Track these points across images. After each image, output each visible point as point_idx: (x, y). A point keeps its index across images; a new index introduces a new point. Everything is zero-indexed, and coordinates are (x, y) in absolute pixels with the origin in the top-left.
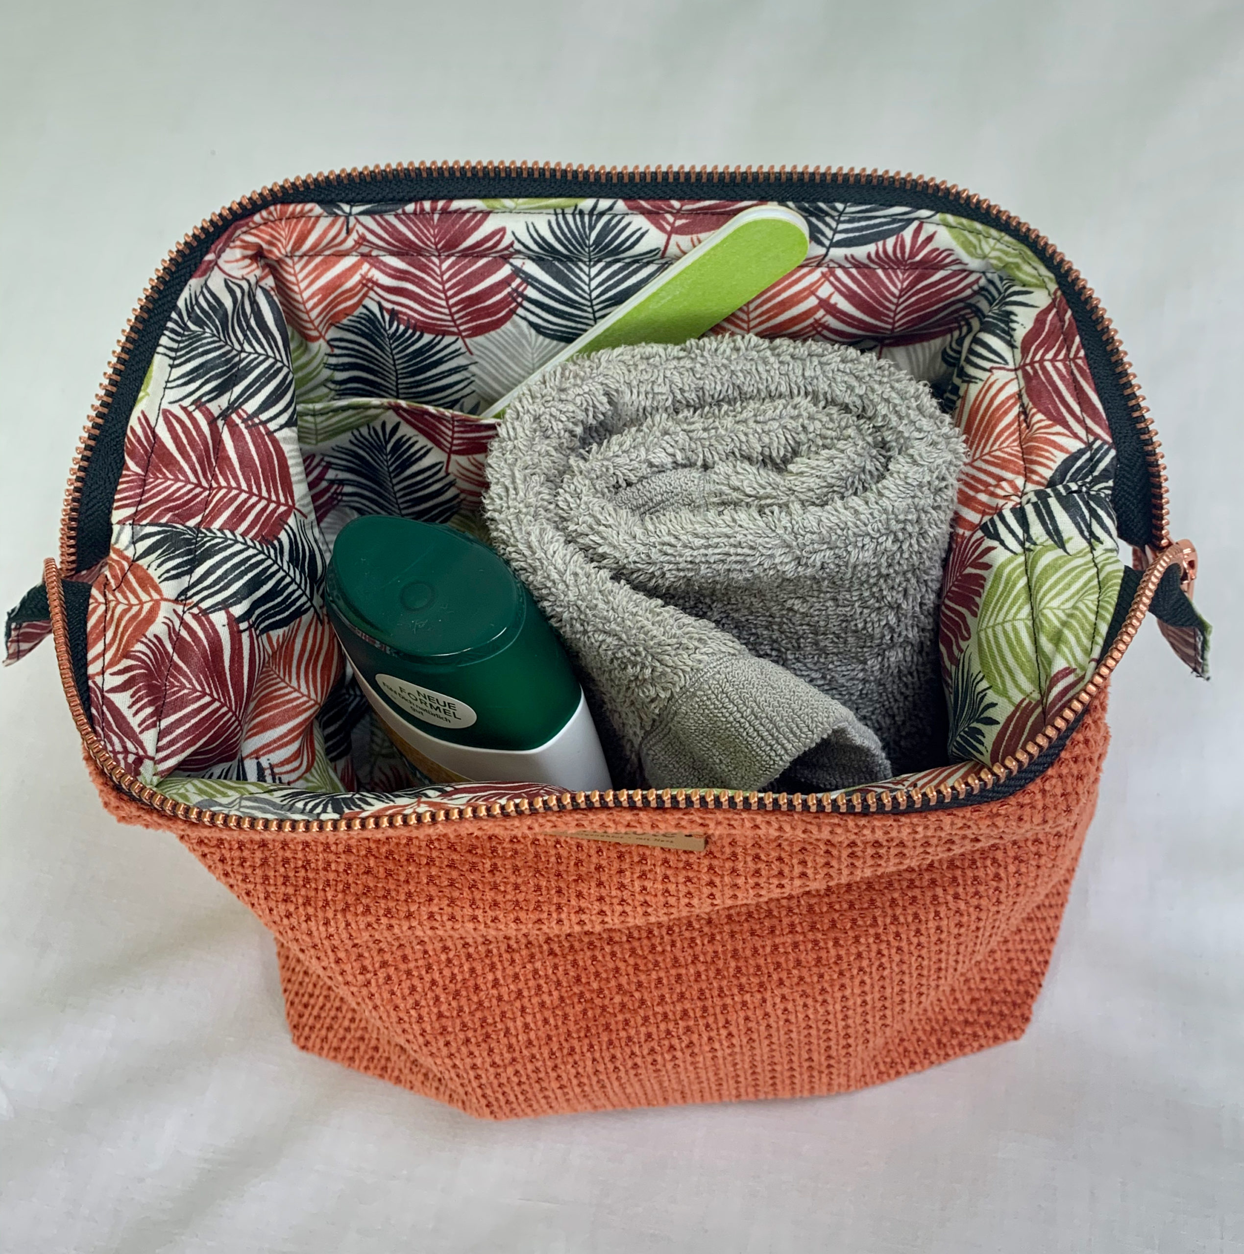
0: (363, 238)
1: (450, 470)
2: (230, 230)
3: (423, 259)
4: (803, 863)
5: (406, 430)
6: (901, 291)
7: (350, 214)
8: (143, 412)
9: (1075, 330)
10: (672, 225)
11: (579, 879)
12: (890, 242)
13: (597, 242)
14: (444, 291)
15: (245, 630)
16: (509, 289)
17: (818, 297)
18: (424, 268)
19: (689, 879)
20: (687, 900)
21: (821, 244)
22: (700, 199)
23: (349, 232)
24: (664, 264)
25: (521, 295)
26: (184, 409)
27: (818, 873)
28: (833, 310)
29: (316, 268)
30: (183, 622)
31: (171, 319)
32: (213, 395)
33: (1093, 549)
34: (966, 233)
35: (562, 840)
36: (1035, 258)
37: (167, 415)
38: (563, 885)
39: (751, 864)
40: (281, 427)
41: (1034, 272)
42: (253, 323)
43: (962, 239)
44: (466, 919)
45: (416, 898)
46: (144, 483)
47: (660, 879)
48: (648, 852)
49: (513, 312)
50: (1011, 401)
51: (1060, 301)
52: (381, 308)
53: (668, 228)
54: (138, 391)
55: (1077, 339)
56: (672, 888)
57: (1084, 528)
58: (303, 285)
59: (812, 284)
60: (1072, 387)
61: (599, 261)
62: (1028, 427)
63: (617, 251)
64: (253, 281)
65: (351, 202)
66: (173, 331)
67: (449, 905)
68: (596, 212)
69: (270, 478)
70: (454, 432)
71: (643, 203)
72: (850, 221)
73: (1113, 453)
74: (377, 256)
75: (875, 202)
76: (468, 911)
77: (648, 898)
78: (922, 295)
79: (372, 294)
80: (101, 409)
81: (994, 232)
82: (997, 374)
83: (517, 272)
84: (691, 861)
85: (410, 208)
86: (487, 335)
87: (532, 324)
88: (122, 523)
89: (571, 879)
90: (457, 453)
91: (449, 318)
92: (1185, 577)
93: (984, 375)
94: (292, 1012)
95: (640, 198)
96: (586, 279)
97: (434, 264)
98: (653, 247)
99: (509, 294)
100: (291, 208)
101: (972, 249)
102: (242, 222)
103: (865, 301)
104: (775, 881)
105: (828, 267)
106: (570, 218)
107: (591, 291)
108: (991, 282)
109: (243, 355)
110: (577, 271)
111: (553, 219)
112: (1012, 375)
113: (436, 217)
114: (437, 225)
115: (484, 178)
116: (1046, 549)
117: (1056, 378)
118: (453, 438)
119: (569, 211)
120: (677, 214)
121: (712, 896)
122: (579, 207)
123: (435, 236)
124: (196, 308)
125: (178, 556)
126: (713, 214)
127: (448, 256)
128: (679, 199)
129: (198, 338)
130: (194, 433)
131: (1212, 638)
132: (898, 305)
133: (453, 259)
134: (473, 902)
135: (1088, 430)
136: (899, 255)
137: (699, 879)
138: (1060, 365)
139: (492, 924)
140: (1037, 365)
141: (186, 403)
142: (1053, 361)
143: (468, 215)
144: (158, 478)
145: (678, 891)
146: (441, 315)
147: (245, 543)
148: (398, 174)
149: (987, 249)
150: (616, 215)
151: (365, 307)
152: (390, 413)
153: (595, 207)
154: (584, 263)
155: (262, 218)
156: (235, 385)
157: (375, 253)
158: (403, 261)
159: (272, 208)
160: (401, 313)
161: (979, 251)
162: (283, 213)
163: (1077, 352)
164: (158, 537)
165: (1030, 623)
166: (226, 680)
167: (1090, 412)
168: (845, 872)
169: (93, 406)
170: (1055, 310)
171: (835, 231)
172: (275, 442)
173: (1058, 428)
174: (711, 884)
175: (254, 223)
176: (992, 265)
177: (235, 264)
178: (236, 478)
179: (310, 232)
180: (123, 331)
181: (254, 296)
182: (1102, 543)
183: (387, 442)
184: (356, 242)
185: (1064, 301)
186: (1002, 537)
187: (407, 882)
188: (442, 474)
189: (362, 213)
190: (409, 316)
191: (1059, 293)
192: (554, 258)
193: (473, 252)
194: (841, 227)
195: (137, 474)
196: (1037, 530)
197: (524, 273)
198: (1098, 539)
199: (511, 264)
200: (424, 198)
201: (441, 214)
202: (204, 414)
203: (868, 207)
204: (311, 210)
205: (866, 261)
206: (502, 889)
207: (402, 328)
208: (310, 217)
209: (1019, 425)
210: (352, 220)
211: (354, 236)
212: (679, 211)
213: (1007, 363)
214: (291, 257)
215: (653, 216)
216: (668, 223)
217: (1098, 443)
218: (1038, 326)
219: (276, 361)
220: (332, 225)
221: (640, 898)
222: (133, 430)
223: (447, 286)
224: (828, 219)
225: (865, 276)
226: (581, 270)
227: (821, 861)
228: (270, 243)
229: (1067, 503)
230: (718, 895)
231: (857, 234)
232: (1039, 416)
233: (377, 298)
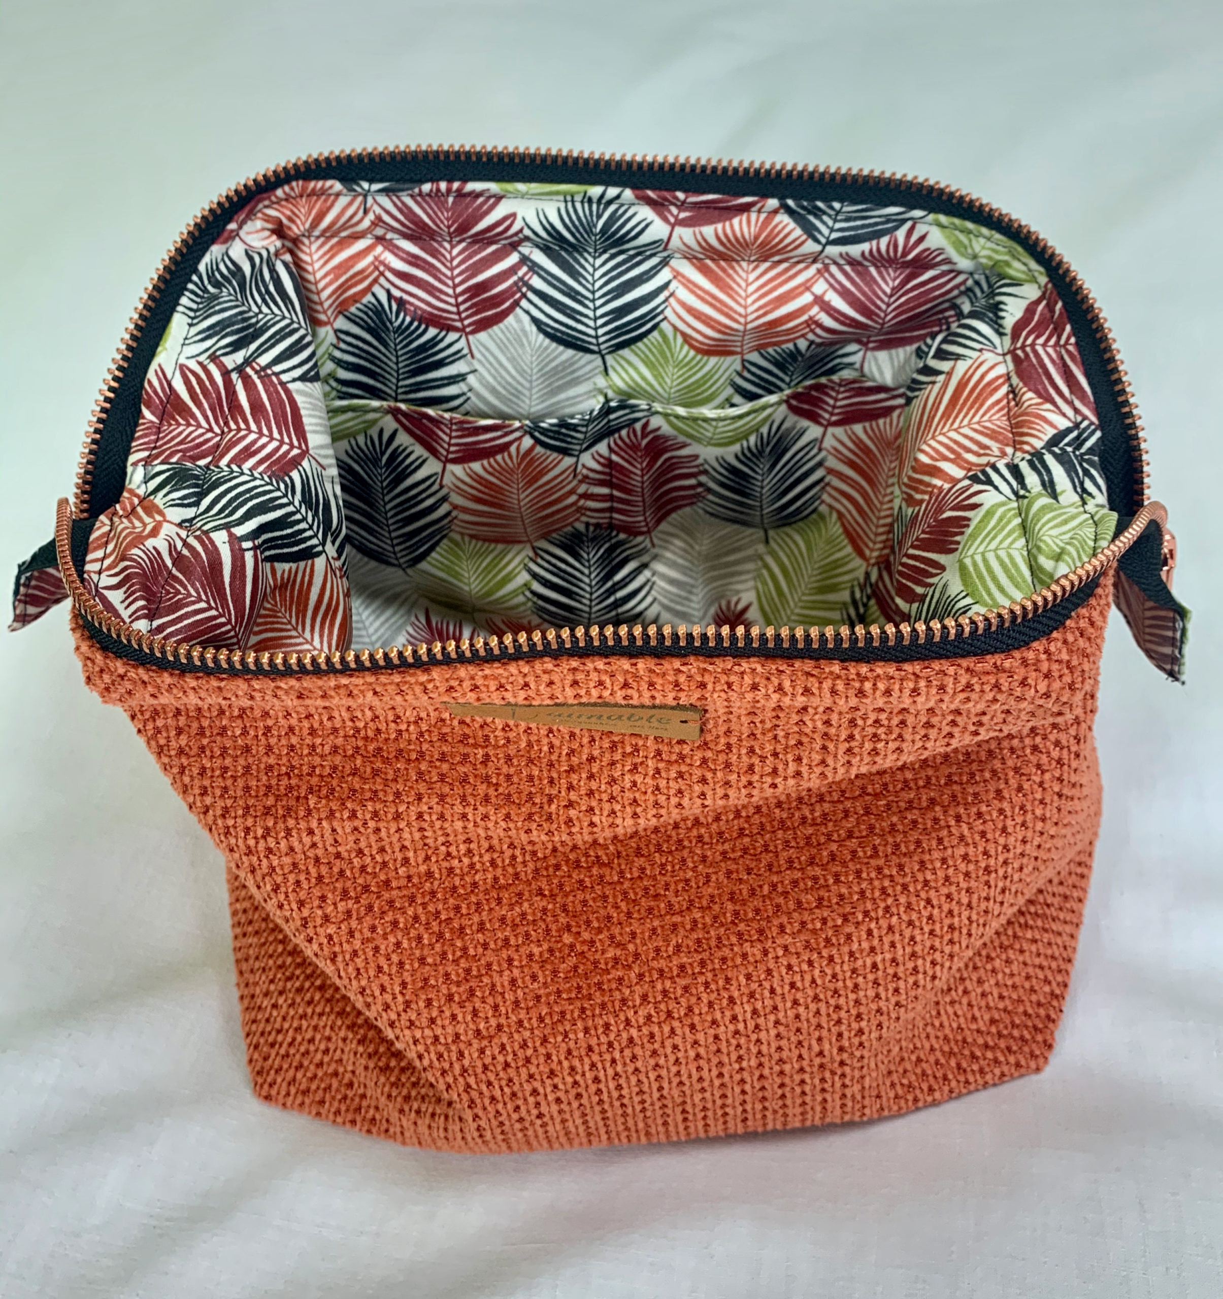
0: (379, 218)
1: (444, 482)
2: (252, 204)
3: (435, 245)
4: (799, 759)
5: (403, 439)
6: (893, 289)
7: (369, 191)
8: (160, 366)
9: (1066, 320)
10: (676, 217)
11: (572, 769)
12: (884, 241)
13: (604, 231)
14: (452, 278)
15: (248, 550)
16: (515, 278)
17: (813, 294)
18: (434, 253)
19: (681, 775)
20: (677, 800)
21: (817, 241)
22: (704, 192)
23: (366, 212)
24: (665, 258)
25: (526, 284)
26: (200, 364)
27: (814, 772)
28: (827, 308)
29: (332, 248)
30: (185, 544)
31: (191, 281)
32: (228, 350)
33: (1084, 503)
34: (957, 233)
35: (555, 728)
36: (1025, 254)
37: (183, 369)
38: (555, 775)
39: (745, 758)
40: (294, 380)
41: (1024, 268)
42: (272, 288)
43: (953, 239)
44: (455, 819)
45: (404, 797)
46: (159, 431)
47: (651, 773)
48: (641, 743)
49: (517, 303)
50: (1001, 381)
51: (1051, 293)
52: (390, 296)
53: (672, 220)
54: (157, 345)
55: (1068, 328)
56: (663, 783)
57: (1077, 484)
58: (317, 266)
59: (808, 280)
60: (1062, 370)
61: (605, 252)
62: (1017, 405)
63: (622, 240)
64: (272, 250)
65: (371, 181)
66: (193, 292)
67: (438, 803)
68: (604, 201)
69: (281, 421)
70: (451, 438)
71: (650, 193)
72: (847, 220)
73: (1098, 434)
74: (391, 240)
75: (871, 202)
76: (459, 809)
77: (637, 795)
78: (911, 295)
79: (382, 280)
80: (121, 363)
81: (985, 231)
82: (987, 355)
83: (524, 260)
84: (684, 752)
85: (427, 187)
86: (490, 330)
87: (535, 320)
88: (135, 464)
89: (562, 769)
90: (455, 461)
91: (454, 309)
92: (1165, 563)
93: (975, 354)
94: (256, 1056)
95: (648, 188)
96: (591, 269)
97: (445, 249)
98: (657, 238)
99: (515, 283)
100: (312, 184)
101: (962, 249)
102: (265, 195)
103: (859, 299)
104: (769, 780)
105: (823, 263)
106: (578, 206)
107: (595, 281)
108: (977, 283)
109: (260, 316)
110: (582, 261)
111: (562, 206)
112: (1000, 359)
113: (451, 200)
114: (452, 208)
115: (498, 164)
116: (1040, 495)
117: (1047, 361)
118: (450, 445)
119: (578, 198)
120: (682, 206)
121: (703, 795)
122: (588, 194)
123: (448, 219)
124: (217, 274)
125: (184, 488)
126: (715, 208)
127: (460, 242)
128: (685, 191)
129: (216, 297)
130: (207, 383)
131: (1191, 626)
132: (888, 305)
133: (464, 245)
134: (464, 798)
135: (1077, 411)
136: (892, 254)
137: (691, 774)
138: (1050, 350)
139: (482, 823)
140: (1028, 349)
141: (202, 358)
142: (1044, 345)
143: (481, 200)
144: (171, 425)
145: (668, 788)
146: (446, 305)
147: (252, 475)
148: (417, 156)
149: (977, 248)
150: (622, 205)
151: (374, 295)
152: (389, 418)
153: (602, 196)
154: (589, 253)
155: (284, 192)
156: (251, 343)
157: (389, 236)
158: (416, 244)
159: (294, 184)
160: (409, 303)
161: (970, 251)
162: (304, 189)
163: (1068, 338)
164: (167, 474)
165: (1025, 553)
166: (225, 594)
167: (1079, 394)
168: (841, 771)
169: (113, 360)
170: (1044, 302)
171: (832, 230)
172: (288, 392)
173: (1048, 406)
174: (703, 780)
175: (276, 197)
176: (981, 264)
177: (255, 236)
178: (246, 421)
179: (329, 209)
180: (146, 289)
181: (274, 265)
182: (1093, 497)
183: (383, 453)
184: (373, 223)
185: (1055, 293)
186: (996, 483)
187: (395, 780)
188: (436, 487)
189: (380, 191)
190: (416, 307)
191: (1050, 286)
192: (562, 248)
193: (484, 239)
194: (838, 225)
195: (152, 422)
196: (1032, 479)
197: (531, 261)
198: (1090, 494)
199: (520, 252)
200: (441, 179)
201: (455, 197)
202: (217, 366)
203: (864, 206)
204: (331, 187)
205: (860, 259)
206: (494, 781)
207: (408, 319)
208: (330, 195)
209: (1008, 403)
210: (370, 200)
211: (371, 216)
212: (684, 202)
213: (995, 347)
214: (309, 237)
215: (658, 206)
216: (672, 215)
217: (1086, 423)
218: (1028, 315)
219: (293, 322)
220: (350, 204)
221: (629, 795)
222: (150, 382)
223: (456, 272)
224: (825, 218)
225: (858, 273)
226: (586, 260)
227: (817, 758)
228: (290, 219)
229: (1062, 459)
230: (709, 794)
231: (852, 233)
232: (1030, 395)
233: (387, 285)
